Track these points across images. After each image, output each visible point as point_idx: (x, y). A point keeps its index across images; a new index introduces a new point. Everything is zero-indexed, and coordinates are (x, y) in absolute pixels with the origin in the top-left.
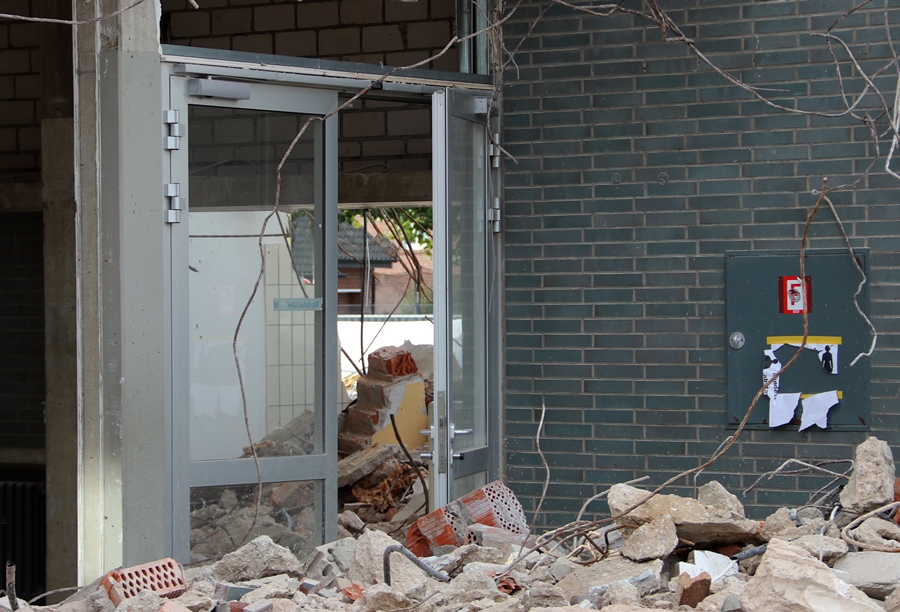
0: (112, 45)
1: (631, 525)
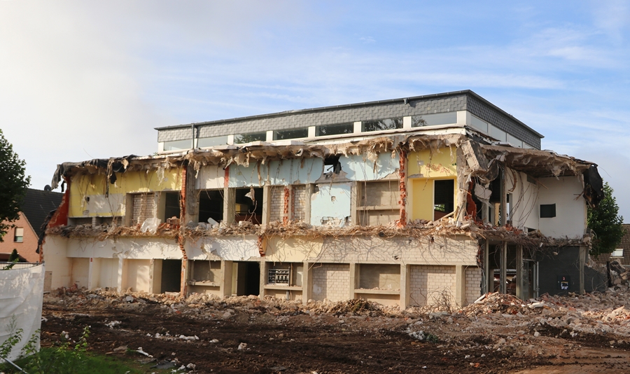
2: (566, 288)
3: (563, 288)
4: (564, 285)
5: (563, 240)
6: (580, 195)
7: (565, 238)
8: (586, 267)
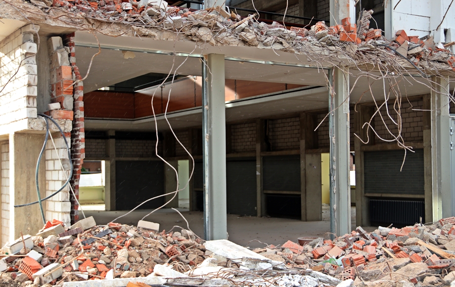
0: (439, 115)
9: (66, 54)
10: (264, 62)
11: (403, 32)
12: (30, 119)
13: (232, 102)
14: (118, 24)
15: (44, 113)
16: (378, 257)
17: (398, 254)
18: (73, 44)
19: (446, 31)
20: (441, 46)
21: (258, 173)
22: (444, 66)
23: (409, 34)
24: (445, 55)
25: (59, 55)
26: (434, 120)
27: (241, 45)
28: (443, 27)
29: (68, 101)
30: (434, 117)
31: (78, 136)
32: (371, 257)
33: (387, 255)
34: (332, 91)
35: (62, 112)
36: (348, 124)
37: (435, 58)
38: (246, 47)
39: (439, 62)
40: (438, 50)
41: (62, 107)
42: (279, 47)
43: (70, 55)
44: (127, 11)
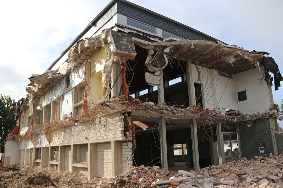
0: (219, 132)
1: (257, 159)
2: (263, 151)
3: (261, 152)
4: (262, 149)
5: (256, 115)
6: (262, 79)
7: (257, 114)
8: (276, 134)
9: (129, 118)
10: (174, 118)
11: (208, 109)
12: (122, 137)
13: (146, 129)
14: (142, 109)
15: (125, 135)
16: (219, 173)
17: (226, 172)
18: (131, 115)
19: (219, 108)
20: (218, 113)
21: (151, 152)
22: (220, 118)
23: (210, 109)
24: (220, 115)
25: (128, 119)
26: (217, 134)
27: (172, 114)
28: (218, 107)
29: (131, 131)
30: (217, 133)
31: (134, 141)
32: (217, 173)
33: (222, 172)
34: (192, 126)
35: (129, 135)
36: (197, 135)
37: (218, 116)
38: (174, 115)
39: (219, 117)
40: (218, 114)
41: (129, 133)
42: (181, 114)
43: (130, 118)
44: (144, 106)
